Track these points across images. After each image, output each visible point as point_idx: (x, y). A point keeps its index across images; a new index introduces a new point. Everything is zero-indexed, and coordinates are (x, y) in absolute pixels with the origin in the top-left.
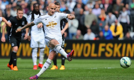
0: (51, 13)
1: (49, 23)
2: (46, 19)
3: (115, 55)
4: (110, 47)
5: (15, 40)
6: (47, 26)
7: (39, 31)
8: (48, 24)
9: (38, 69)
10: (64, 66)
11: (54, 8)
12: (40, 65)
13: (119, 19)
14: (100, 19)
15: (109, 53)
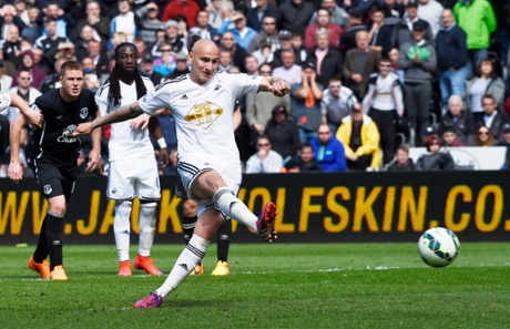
0: (202, 77)
1: (196, 106)
2: (185, 97)
3: (357, 227)
4: (339, 199)
5: (55, 172)
6: (190, 118)
7: (137, 142)
8: (193, 112)
9: (133, 273)
10: (225, 263)
11: (212, 57)
12: (141, 259)
13: (367, 99)
14: (300, 101)
15: (336, 219)
